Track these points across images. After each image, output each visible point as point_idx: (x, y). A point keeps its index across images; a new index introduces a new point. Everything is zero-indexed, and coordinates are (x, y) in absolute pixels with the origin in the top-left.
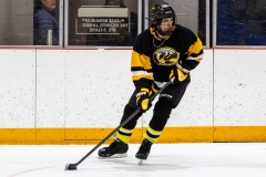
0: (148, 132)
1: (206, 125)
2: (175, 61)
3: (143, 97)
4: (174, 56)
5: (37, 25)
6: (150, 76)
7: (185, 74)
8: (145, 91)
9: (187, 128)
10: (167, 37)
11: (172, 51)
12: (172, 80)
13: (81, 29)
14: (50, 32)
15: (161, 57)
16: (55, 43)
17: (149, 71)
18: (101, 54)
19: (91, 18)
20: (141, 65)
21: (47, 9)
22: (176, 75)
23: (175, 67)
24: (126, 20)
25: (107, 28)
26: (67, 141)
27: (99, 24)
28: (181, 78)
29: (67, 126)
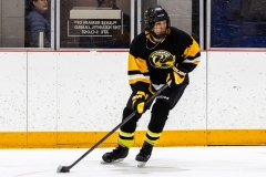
0: (147, 136)
1: (200, 128)
2: (170, 64)
3: (139, 101)
4: (170, 59)
5: (28, 27)
6: (147, 79)
7: (182, 77)
8: (141, 94)
9: (181, 132)
10: (162, 41)
11: (167, 54)
12: (169, 83)
13: (74, 31)
14: (41, 34)
15: (157, 60)
16: (47, 45)
17: (145, 74)
18: (94, 56)
19: (83, 20)
20: (137, 69)
21: (39, 11)
22: (173, 78)
23: (171, 71)
24: (119, 22)
25: (100, 30)
26: (59, 145)
27: (91, 26)
28: (178, 81)
29: (59, 130)
